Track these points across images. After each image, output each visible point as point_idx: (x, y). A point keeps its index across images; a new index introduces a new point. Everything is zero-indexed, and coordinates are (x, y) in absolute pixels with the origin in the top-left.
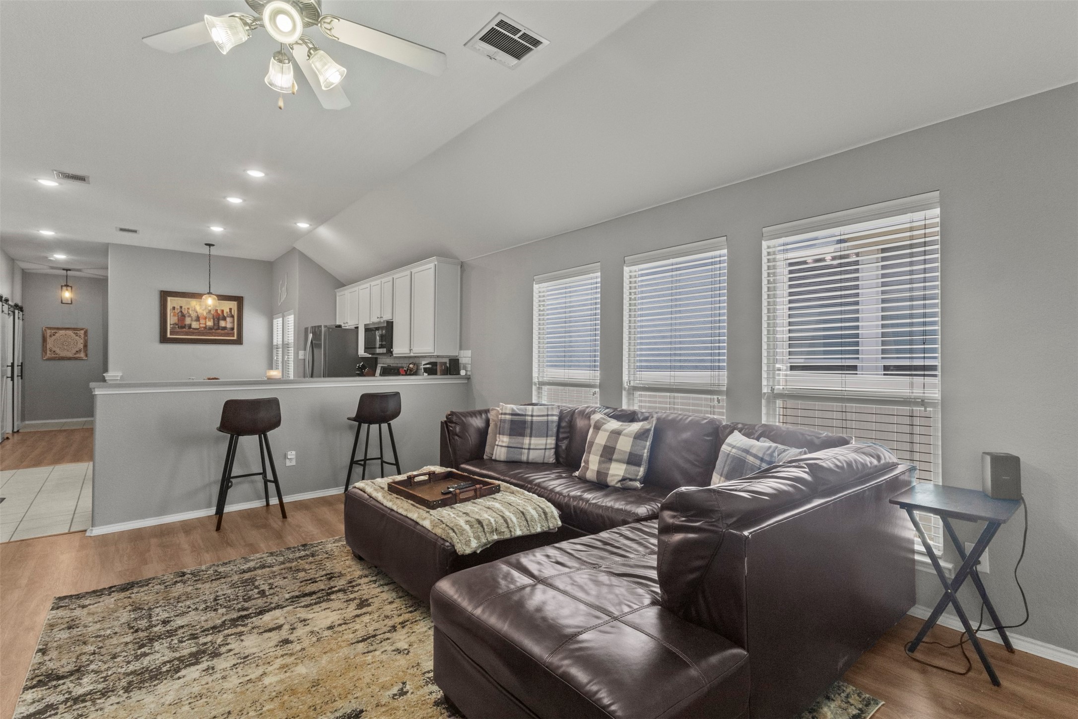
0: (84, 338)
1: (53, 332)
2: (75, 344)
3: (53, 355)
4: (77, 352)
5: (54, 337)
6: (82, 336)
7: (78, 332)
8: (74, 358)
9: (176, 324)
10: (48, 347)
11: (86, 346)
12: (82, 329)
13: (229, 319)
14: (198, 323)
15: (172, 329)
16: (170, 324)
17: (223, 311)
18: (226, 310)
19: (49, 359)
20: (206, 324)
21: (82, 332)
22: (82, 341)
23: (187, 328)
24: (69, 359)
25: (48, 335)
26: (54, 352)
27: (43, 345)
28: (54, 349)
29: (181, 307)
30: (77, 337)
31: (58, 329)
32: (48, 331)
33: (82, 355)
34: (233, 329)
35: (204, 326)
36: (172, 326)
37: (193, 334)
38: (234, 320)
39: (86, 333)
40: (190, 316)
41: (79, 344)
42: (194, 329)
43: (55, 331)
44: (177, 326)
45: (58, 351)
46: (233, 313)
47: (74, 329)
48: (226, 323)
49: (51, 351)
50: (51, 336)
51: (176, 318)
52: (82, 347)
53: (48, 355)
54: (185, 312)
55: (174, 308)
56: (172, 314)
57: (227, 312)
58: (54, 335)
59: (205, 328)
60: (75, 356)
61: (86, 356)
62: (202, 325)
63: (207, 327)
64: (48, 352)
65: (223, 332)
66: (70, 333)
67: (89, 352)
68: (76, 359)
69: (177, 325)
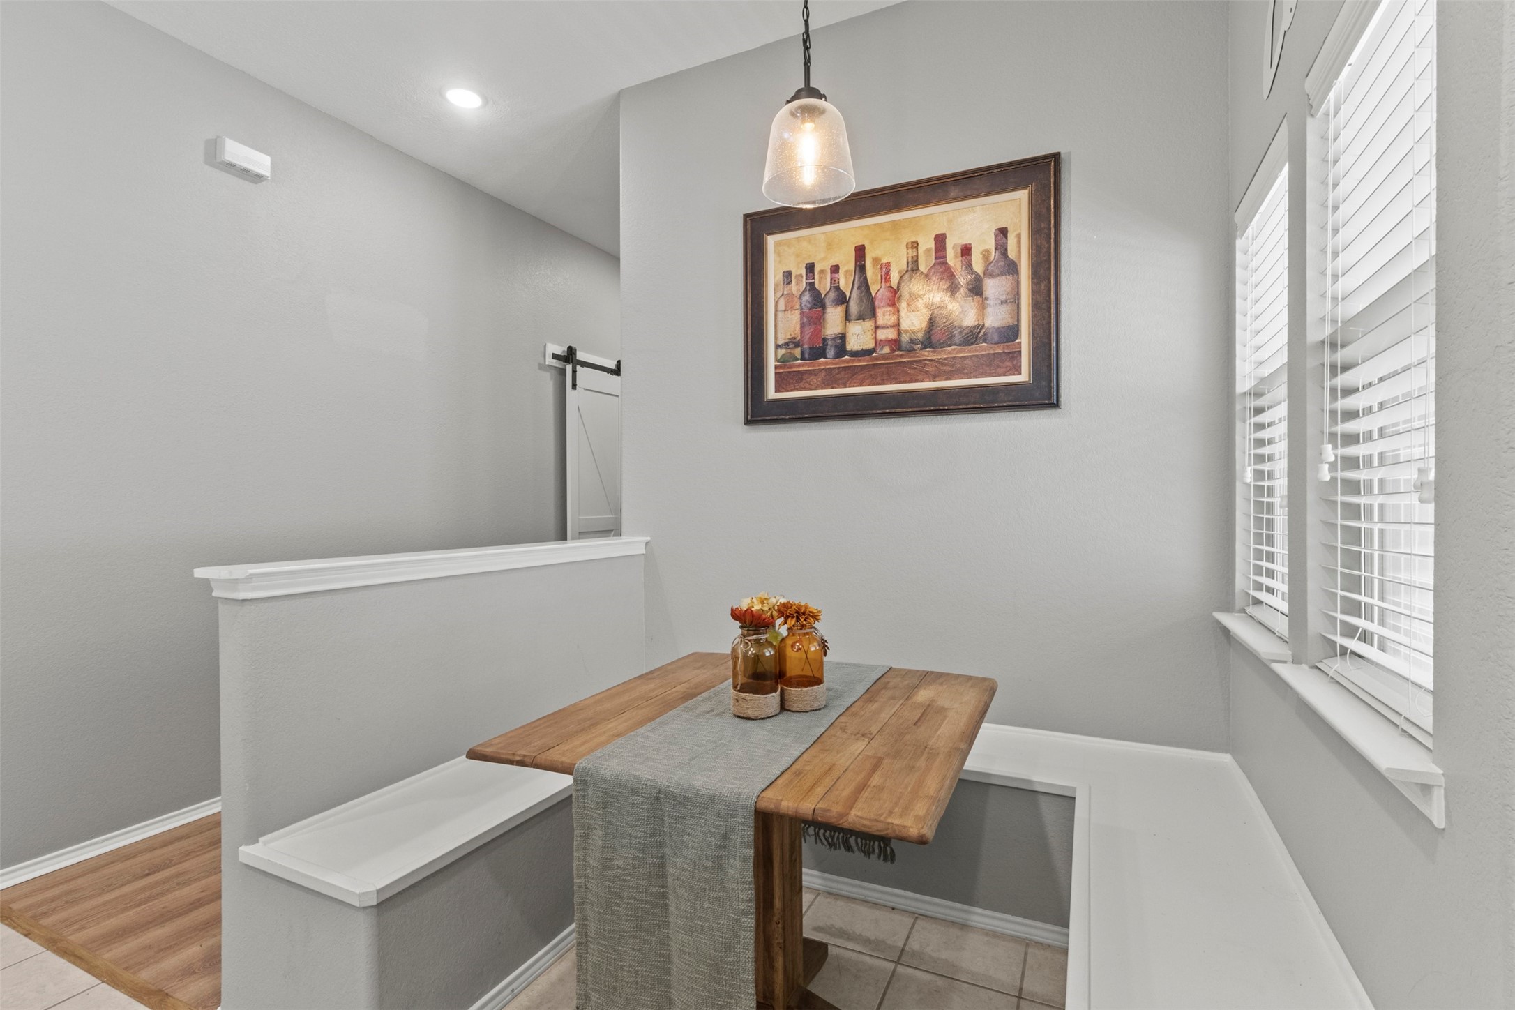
9: (793, 343)
13: (994, 288)
14: (869, 324)
15: (782, 362)
16: (778, 347)
17: (966, 251)
18: (984, 242)
20: (898, 325)
23: (831, 352)
29: (810, 268)
34: (1011, 333)
35: (890, 334)
36: (781, 352)
37: (851, 375)
38: (1018, 283)
40: (842, 299)
42: (856, 354)
44: (797, 352)
46: (1012, 254)
48: (983, 307)
51: (795, 317)
54: (823, 285)
55: (788, 275)
56: (782, 306)
57: (986, 254)
59: (896, 344)
62: (884, 335)
63: (905, 339)
65: (969, 352)
69: (797, 345)
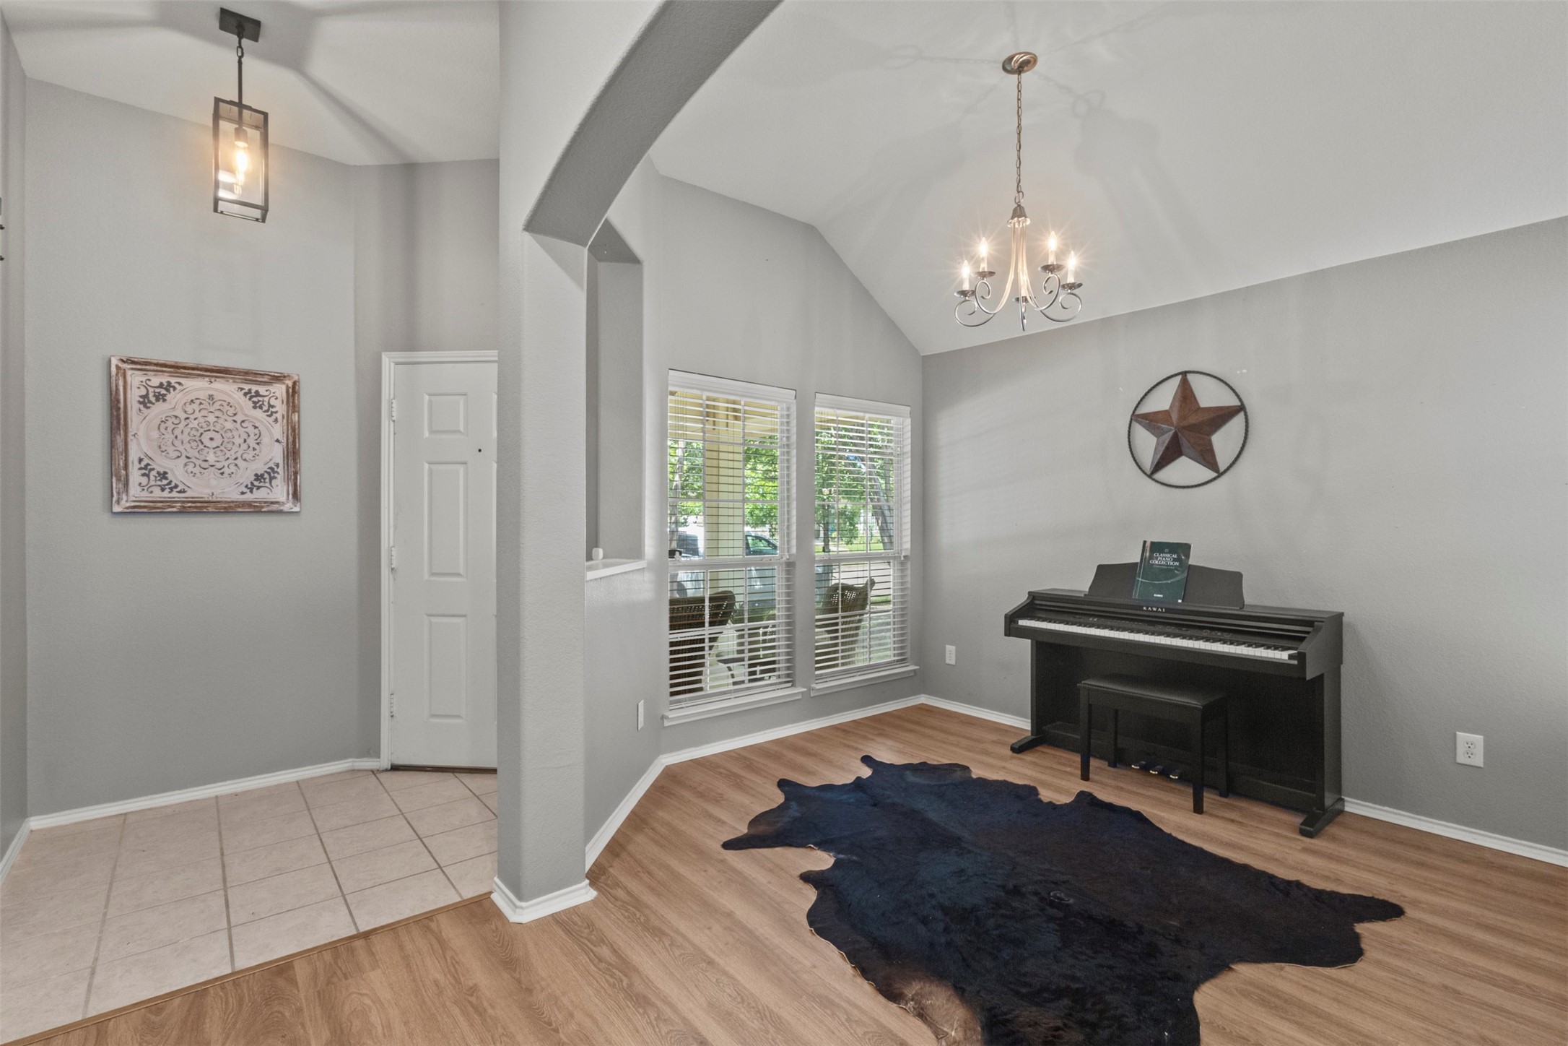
0: (288, 417)
1: (156, 381)
2: (251, 442)
3: (158, 494)
4: (259, 477)
5: (159, 409)
6: (280, 408)
7: (262, 390)
8: (248, 504)
10: (134, 455)
11: (292, 454)
12: (278, 378)
19: (136, 511)
21: (280, 390)
22: (278, 431)
24: (228, 509)
25: (134, 395)
26: (163, 475)
27: (112, 445)
28: (161, 464)
30: (259, 414)
31: (177, 369)
32: (135, 379)
33: (279, 492)
39: (293, 393)
41: (266, 439)
43: (164, 379)
45: (178, 473)
47: (248, 376)
49: (146, 470)
50: (145, 401)
52: (279, 458)
53: (135, 492)
58: (161, 398)
60: (249, 497)
61: (296, 496)
64: (135, 476)
66: (228, 390)
67: (305, 480)
68: (255, 509)
